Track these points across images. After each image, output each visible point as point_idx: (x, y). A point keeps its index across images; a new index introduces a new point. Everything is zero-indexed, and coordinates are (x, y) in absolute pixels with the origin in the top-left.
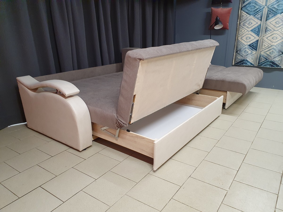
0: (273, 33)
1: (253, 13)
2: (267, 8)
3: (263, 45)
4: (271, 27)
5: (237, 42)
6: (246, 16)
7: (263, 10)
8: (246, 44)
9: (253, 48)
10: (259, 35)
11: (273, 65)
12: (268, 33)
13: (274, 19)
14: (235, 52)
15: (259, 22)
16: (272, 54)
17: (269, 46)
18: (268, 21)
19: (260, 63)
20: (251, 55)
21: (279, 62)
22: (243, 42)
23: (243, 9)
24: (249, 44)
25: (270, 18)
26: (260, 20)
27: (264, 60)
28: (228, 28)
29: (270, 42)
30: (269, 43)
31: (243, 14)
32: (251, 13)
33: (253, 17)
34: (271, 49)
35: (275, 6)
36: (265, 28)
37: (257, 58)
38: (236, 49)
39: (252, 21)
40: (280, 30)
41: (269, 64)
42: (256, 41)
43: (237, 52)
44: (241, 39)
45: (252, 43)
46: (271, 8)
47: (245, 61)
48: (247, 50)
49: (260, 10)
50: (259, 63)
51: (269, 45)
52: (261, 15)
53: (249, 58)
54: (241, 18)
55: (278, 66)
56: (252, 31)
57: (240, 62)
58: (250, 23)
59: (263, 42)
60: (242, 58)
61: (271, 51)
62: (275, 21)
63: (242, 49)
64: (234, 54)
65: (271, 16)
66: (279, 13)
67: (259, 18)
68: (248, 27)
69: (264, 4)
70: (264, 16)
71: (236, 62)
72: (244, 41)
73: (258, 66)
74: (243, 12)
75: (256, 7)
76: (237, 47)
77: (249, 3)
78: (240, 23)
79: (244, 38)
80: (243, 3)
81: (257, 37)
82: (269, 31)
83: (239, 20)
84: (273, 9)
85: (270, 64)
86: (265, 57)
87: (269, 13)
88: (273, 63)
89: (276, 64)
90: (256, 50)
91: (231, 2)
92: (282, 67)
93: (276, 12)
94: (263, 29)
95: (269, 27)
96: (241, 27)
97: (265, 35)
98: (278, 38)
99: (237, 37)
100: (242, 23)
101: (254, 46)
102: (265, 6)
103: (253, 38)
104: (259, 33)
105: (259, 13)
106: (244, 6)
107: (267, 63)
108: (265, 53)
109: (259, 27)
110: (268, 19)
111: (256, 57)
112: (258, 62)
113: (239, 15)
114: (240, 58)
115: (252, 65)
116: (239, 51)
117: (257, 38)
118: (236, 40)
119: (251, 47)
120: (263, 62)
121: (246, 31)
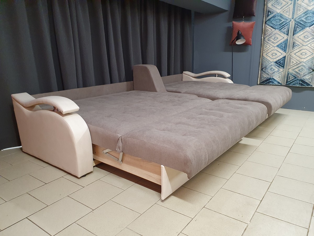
0: (301, 49)
1: (279, 27)
2: (294, 22)
3: (291, 62)
4: (299, 42)
5: (262, 59)
6: (271, 30)
7: (290, 24)
8: (271, 61)
9: (280, 65)
10: (286, 50)
11: (302, 83)
12: (296, 48)
13: (302, 33)
14: (260, 69)
15: (286, 37)
16: (302, 71)
17: (298, 63)
18: (296, 36)
19: (289, 82)
20: (278, 73)
21: (310, 80)
22: (268, 58)
23: (267, 22)
24: (275, 60)
25: (298, 32)
26: (286, 34)
27: (293, 78)
28: (251, 43)
29: (298, 58)
30: (297, 60)
31: (267, 28)
32: (276, 27)
33: (278, 31)
34: (300, 66)
35: (303, 19)
36: (293, 43)
37: (285, 77)
38: (262, 67)
39: (277, 36)
40: (309, 45)
41: (298, 83)
42: (283, 58)
43: (262, 69)
44: (267, 55)
45: (279, 60)
46: (298, 20)
47: (271, 80)
48: (274, 67)
49: (287, 23)
50: (287, 82)
51: (297, 61)
52: (287, 29)
53: (276, 76)
54: (266, 32)
55: (309, 85)
56: (278, 46)
57: (266, 81)
58: (276, 38)
59: (290, 59)
60: (268, 76)
61: (300, 68)
62: (303, 36)
63: (268, 67)
64: (259, 72)
65: (299, 30)
66: (307, 26)
67: (286, 33)
68: (273, 43)
69: (291, 17)
70: (291, 30)
71: (262, 80)
72: (270, 57)
73: (286, 85)
74: (268, 26)
75: (282, 21)
76: (262, 65)
77: (274, 17)
78: (264, 38)
79: (270, 55)
80: (267, 17)
81: (284, 52)
82: (297, 46)
83: (263, 35)
84: (301, 22)
85: (300, 82)
86: (294, 75)
87: (296, 27)
88: (303, 81)
89: (307, 83)
90: (283, 67)
91: (254, 16)
92: (313, 85)
93: (305, 25)
94: (291, 45)
95: (297, 42)
96: (266, 43)
97: (293, 50)
98: (308, 54)
99: (261, 53)
100: (267, 38)
101: (281, 63)
102: (292, 19)
103: (279, 54)
104: (286, 49)
105: (285, 27)
106: (269, 20)
107: (296, 81)
108: (294, 71)
109: (286, 42)
110: (295, 33)
111: (284, 75)
112: (286, 80)
113: (263, 30)
114: (265, 76)
115: (279, 84)
116: (265, 69)
117: (284, 54)
118: (261, 57)
119: (278, 64)
120: (291, 80)
121: (271, 46)
